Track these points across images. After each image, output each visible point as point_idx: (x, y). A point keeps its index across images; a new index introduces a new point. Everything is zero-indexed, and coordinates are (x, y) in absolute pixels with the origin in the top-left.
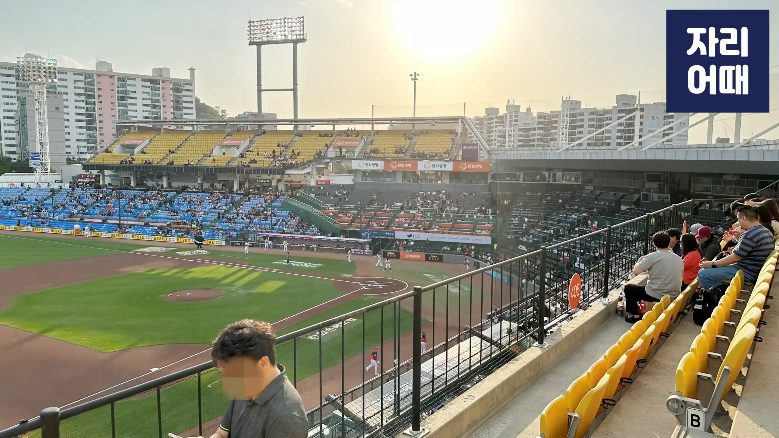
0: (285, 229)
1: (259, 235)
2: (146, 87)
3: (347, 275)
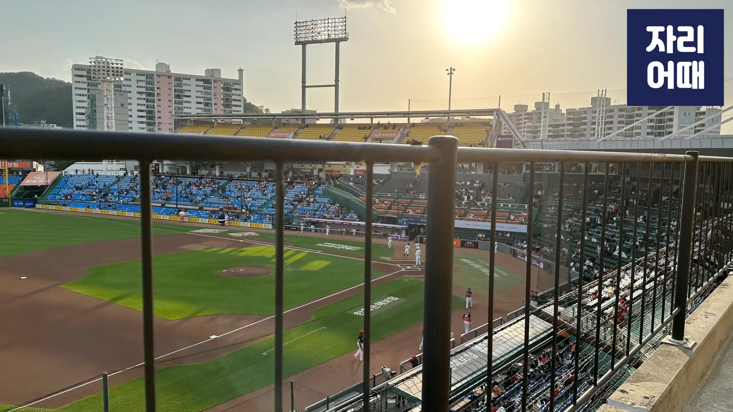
0: (326, 215)
1: (303, 220)
2: (200, 86)
3: (386, 258)
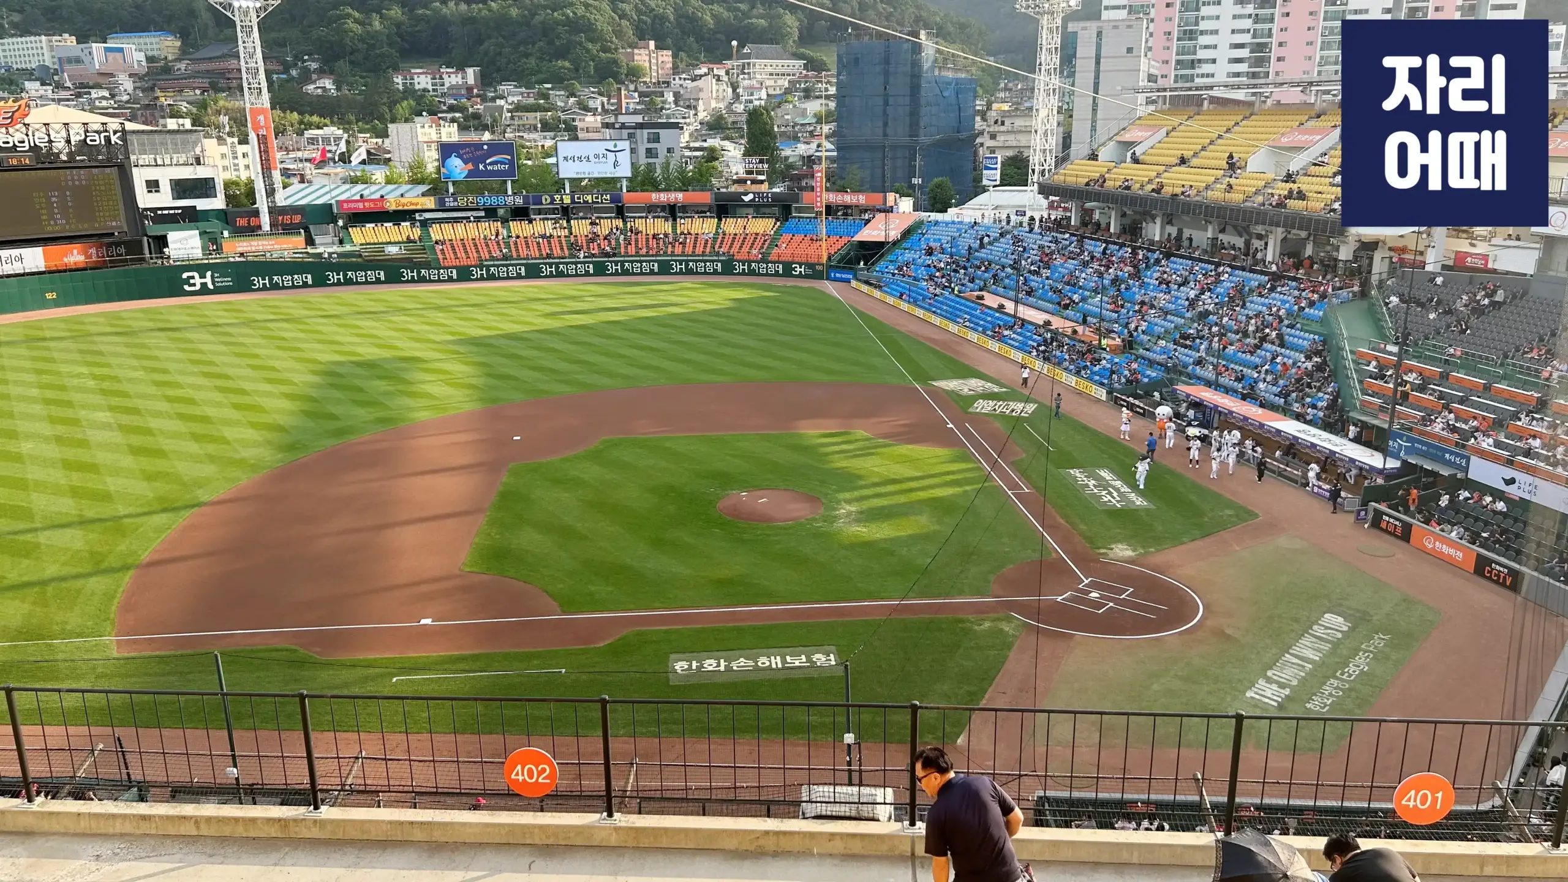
3: (1122, 551)
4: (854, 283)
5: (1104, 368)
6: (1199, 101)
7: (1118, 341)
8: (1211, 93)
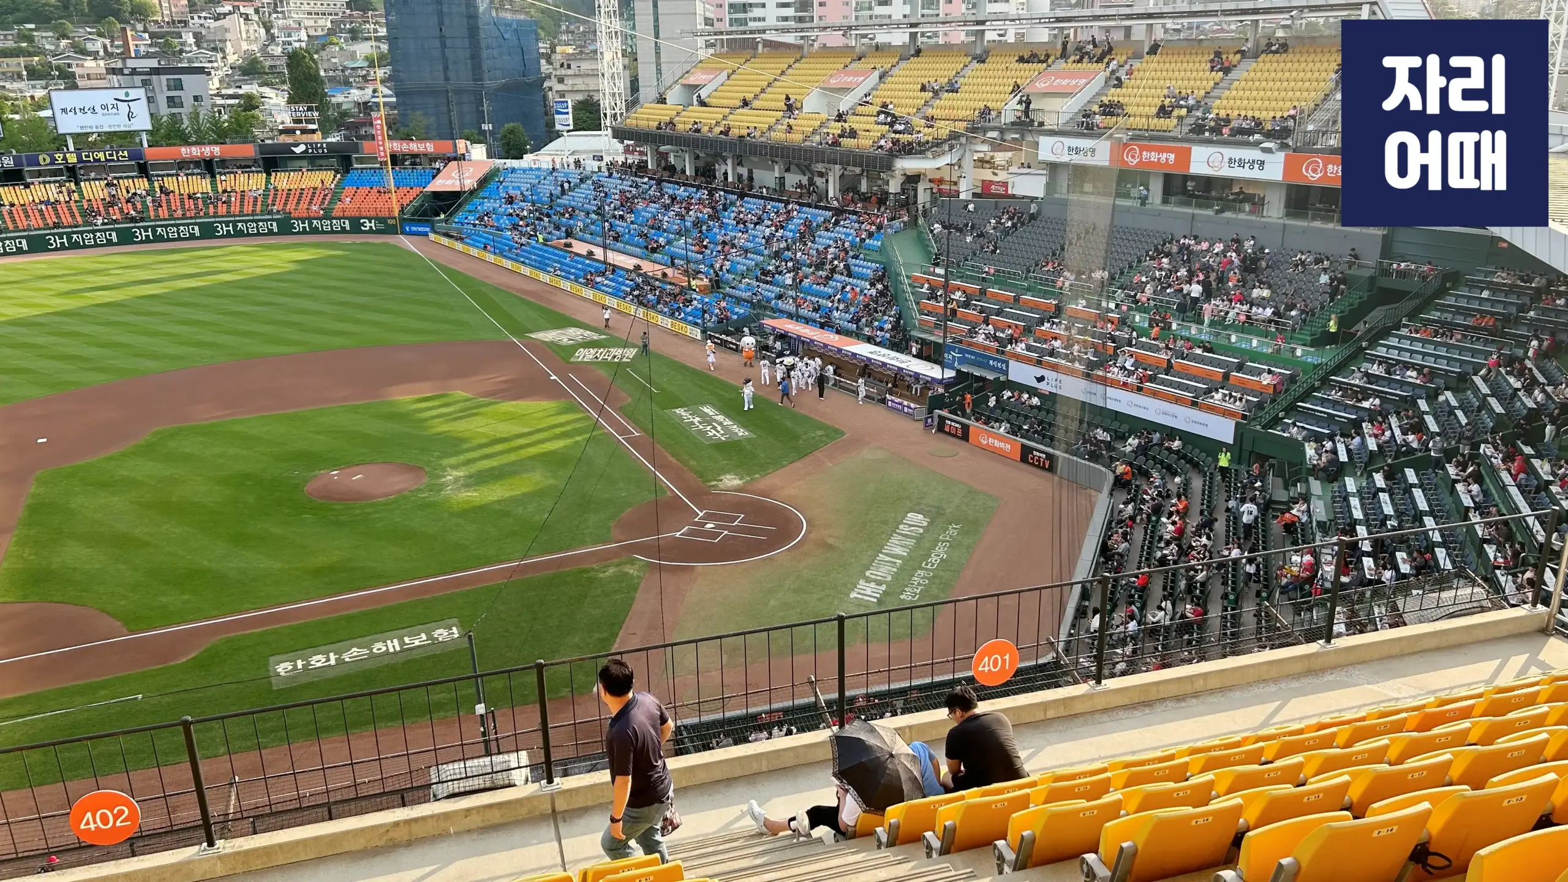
3: (731, 481)
4: (432, 236)
5: (696, 309)
6: (752, 45)
7: (706, 281)
8: (764, 36)
